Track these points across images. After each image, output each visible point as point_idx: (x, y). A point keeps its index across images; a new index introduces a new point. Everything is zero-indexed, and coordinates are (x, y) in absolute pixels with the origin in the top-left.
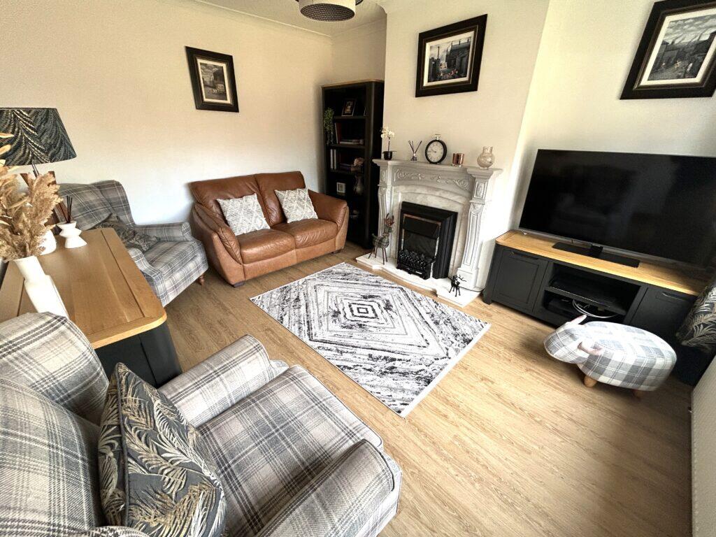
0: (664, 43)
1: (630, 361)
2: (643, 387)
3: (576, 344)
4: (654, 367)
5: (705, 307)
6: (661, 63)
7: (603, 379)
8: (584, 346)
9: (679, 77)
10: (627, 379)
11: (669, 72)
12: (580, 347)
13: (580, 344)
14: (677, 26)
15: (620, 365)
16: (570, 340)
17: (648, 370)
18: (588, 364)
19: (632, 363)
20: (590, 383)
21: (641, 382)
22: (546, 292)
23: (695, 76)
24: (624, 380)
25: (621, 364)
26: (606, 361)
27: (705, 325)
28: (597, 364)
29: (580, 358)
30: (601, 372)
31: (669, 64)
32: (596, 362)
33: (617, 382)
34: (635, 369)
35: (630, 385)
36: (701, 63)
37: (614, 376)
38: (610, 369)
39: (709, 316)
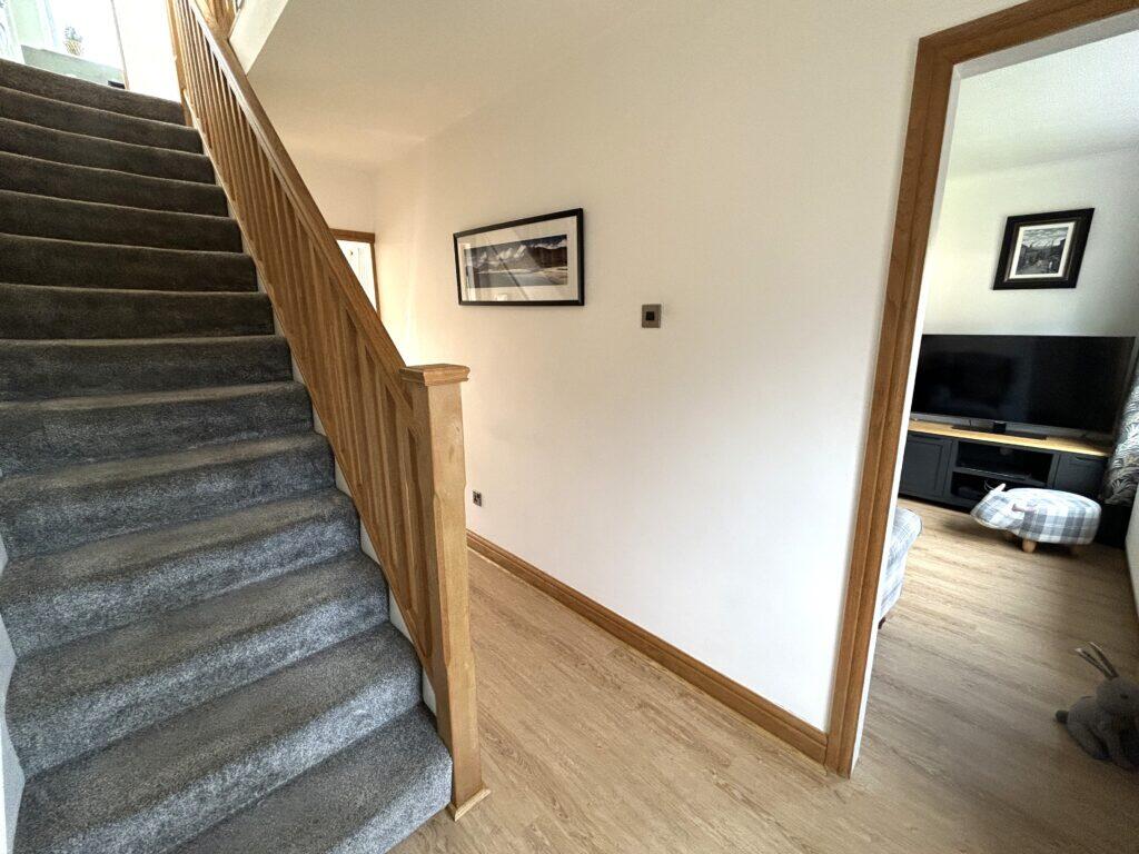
0: (1023, 246)
1: (1064, 514)
2: (1081, 540)
3: (1010, 506)
4: (1086, 516)
5: (1115, 463)
6: (1024, 260)
7: (1043, 538)
8: (1018, 506)
9: (1043, 272)
10: (1065, 533)
11: (1034, 268)
12: (1015, 509)
13: (1014, 506)
14: (1031, 234)
15: (1056, 520)
16: (1003, 503)
17: (1081, 521)
18: (1025, 527)
19: (1065, 515)
20: (1030, 546)
21: (1077, 534)
22: (954, 473)
23: (1057, 271)
24: (1063, 535)
25: (1057, 518)
26: (1042, 518)
27: (1121, 481)
28: (1034, 523)
29: (1016, 521)
30: (1039, 531)
31: (1032, 263)
32: (1031, 520)
33: (1056, 539)
34: (1069, 521)
35: (1069, 540)
36: (1059, 263)
37: (1053, 532)
38: (1047, 525)
39: (1122, 471)
